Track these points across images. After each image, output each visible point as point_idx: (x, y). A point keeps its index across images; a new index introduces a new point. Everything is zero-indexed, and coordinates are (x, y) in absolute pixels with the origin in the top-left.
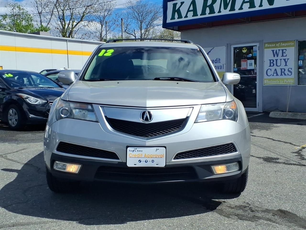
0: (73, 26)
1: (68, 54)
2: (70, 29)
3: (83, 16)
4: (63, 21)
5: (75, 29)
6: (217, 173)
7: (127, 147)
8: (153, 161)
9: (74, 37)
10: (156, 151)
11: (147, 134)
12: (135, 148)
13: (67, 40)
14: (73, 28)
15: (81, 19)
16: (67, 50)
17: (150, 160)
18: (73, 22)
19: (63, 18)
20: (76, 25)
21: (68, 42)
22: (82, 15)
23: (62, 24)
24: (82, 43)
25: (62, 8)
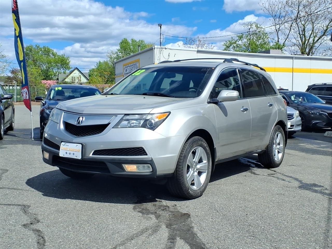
0: (315, 41)
1: (293, 72)
2: (311, 45)
3: (326, 30)
4: (303, 36)
5: (316, 45)
6: (127, 170)
7: (62, 142)
8: (74, 154)
9: (315, 53)
10: (76, 146)
11: (82, 133)
12: (65, 143)
13: (293, 58)
14: (314, 43)
15: (325, 33)
16: (293, 68)
17: (72, 153)
18: (314, 37)
19: (303, 34)
20: (318, 40)
21: (294, 59)
22: (325, 28)
23: (301, 41)
24: (311, 59)
25: (303, 23)
